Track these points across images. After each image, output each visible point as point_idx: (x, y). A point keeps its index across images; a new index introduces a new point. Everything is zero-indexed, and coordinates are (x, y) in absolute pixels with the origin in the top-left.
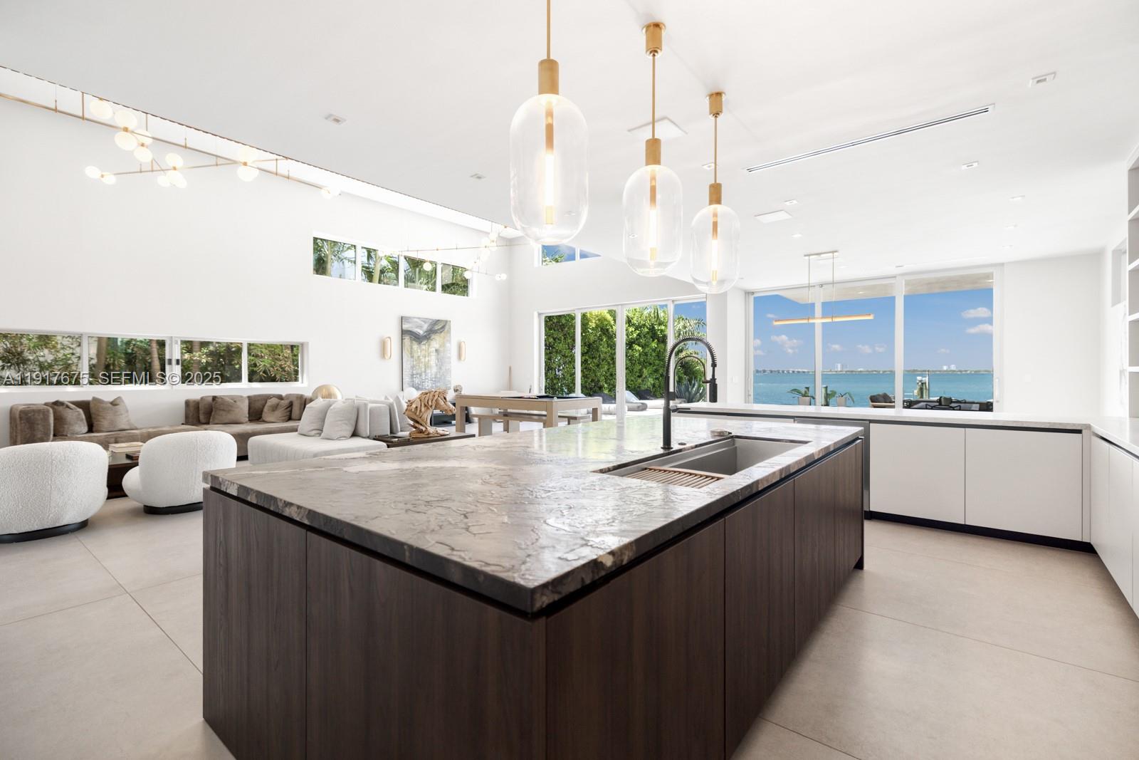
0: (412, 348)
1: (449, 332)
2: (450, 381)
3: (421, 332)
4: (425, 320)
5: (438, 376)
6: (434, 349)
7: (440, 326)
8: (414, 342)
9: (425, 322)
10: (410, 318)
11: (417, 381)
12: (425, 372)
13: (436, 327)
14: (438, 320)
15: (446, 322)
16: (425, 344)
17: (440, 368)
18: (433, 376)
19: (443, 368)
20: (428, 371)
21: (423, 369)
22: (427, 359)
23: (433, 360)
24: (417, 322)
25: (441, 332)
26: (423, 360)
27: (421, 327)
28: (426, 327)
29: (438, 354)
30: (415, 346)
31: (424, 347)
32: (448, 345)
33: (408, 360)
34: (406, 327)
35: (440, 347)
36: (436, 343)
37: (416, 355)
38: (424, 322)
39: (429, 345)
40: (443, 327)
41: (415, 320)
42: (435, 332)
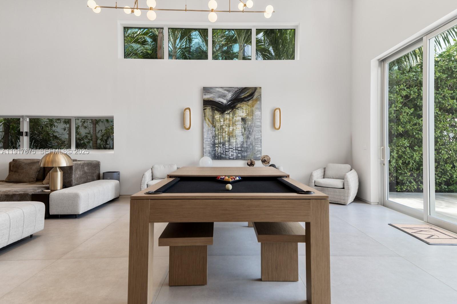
0: (213, 118)
1: (259, 99)
2: (260, 151)
3: (225, 102)
4: (229, 89)
5: (245, 145)
6: (240, 118)
7: (248, 94)
8: (216, 112)
9: (229, 91)
10: (211, 88)
11: (219, 150)
12: (229, 141)
13: (243, 96)
14: (246, 88)
15: (256, 89)
16: (229, 114)
17: (248, 137)
18: (239, 146)
19: (252, 138)
20: (233, 140)
21: (227, 139)
22: (231, 128)
23: (238, 129)
24: (218, 92)
25: (249, 100)
26: (226, 130)
27: (224, 96)
28: (229, 96)
29: (245, 124)
30: (217, 116)
31: (228, 116)
32: (257, 113)
33: (208, 130)
34: (208, 97)
35: (248, 115)
36: (241, 112)
37: (218, 125)
38: (227, 91)
39: (234, 114)
40: (252, 95)
41: (217, 89)
42: (242, 100)
